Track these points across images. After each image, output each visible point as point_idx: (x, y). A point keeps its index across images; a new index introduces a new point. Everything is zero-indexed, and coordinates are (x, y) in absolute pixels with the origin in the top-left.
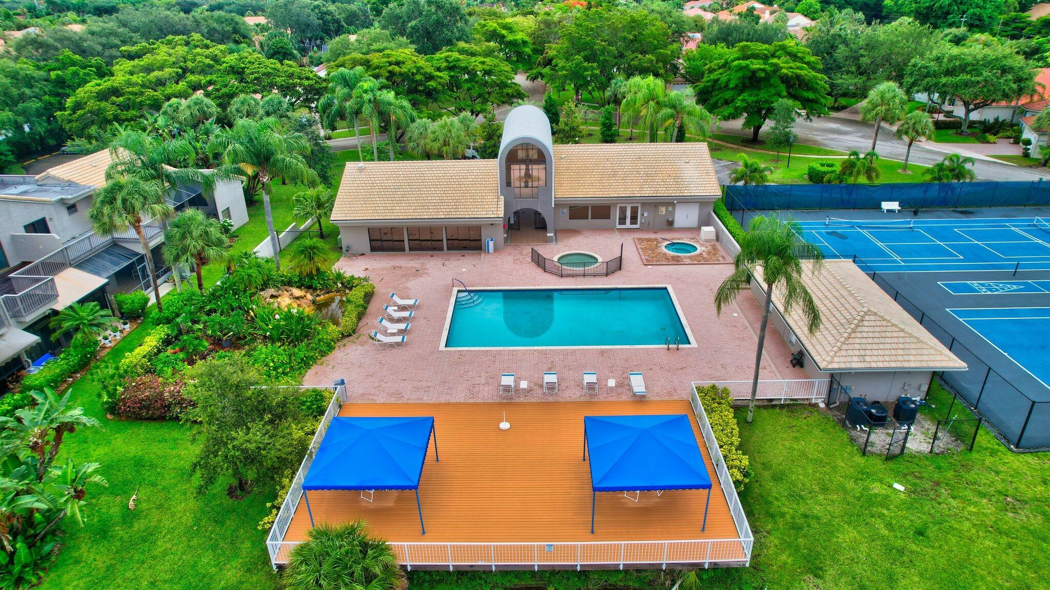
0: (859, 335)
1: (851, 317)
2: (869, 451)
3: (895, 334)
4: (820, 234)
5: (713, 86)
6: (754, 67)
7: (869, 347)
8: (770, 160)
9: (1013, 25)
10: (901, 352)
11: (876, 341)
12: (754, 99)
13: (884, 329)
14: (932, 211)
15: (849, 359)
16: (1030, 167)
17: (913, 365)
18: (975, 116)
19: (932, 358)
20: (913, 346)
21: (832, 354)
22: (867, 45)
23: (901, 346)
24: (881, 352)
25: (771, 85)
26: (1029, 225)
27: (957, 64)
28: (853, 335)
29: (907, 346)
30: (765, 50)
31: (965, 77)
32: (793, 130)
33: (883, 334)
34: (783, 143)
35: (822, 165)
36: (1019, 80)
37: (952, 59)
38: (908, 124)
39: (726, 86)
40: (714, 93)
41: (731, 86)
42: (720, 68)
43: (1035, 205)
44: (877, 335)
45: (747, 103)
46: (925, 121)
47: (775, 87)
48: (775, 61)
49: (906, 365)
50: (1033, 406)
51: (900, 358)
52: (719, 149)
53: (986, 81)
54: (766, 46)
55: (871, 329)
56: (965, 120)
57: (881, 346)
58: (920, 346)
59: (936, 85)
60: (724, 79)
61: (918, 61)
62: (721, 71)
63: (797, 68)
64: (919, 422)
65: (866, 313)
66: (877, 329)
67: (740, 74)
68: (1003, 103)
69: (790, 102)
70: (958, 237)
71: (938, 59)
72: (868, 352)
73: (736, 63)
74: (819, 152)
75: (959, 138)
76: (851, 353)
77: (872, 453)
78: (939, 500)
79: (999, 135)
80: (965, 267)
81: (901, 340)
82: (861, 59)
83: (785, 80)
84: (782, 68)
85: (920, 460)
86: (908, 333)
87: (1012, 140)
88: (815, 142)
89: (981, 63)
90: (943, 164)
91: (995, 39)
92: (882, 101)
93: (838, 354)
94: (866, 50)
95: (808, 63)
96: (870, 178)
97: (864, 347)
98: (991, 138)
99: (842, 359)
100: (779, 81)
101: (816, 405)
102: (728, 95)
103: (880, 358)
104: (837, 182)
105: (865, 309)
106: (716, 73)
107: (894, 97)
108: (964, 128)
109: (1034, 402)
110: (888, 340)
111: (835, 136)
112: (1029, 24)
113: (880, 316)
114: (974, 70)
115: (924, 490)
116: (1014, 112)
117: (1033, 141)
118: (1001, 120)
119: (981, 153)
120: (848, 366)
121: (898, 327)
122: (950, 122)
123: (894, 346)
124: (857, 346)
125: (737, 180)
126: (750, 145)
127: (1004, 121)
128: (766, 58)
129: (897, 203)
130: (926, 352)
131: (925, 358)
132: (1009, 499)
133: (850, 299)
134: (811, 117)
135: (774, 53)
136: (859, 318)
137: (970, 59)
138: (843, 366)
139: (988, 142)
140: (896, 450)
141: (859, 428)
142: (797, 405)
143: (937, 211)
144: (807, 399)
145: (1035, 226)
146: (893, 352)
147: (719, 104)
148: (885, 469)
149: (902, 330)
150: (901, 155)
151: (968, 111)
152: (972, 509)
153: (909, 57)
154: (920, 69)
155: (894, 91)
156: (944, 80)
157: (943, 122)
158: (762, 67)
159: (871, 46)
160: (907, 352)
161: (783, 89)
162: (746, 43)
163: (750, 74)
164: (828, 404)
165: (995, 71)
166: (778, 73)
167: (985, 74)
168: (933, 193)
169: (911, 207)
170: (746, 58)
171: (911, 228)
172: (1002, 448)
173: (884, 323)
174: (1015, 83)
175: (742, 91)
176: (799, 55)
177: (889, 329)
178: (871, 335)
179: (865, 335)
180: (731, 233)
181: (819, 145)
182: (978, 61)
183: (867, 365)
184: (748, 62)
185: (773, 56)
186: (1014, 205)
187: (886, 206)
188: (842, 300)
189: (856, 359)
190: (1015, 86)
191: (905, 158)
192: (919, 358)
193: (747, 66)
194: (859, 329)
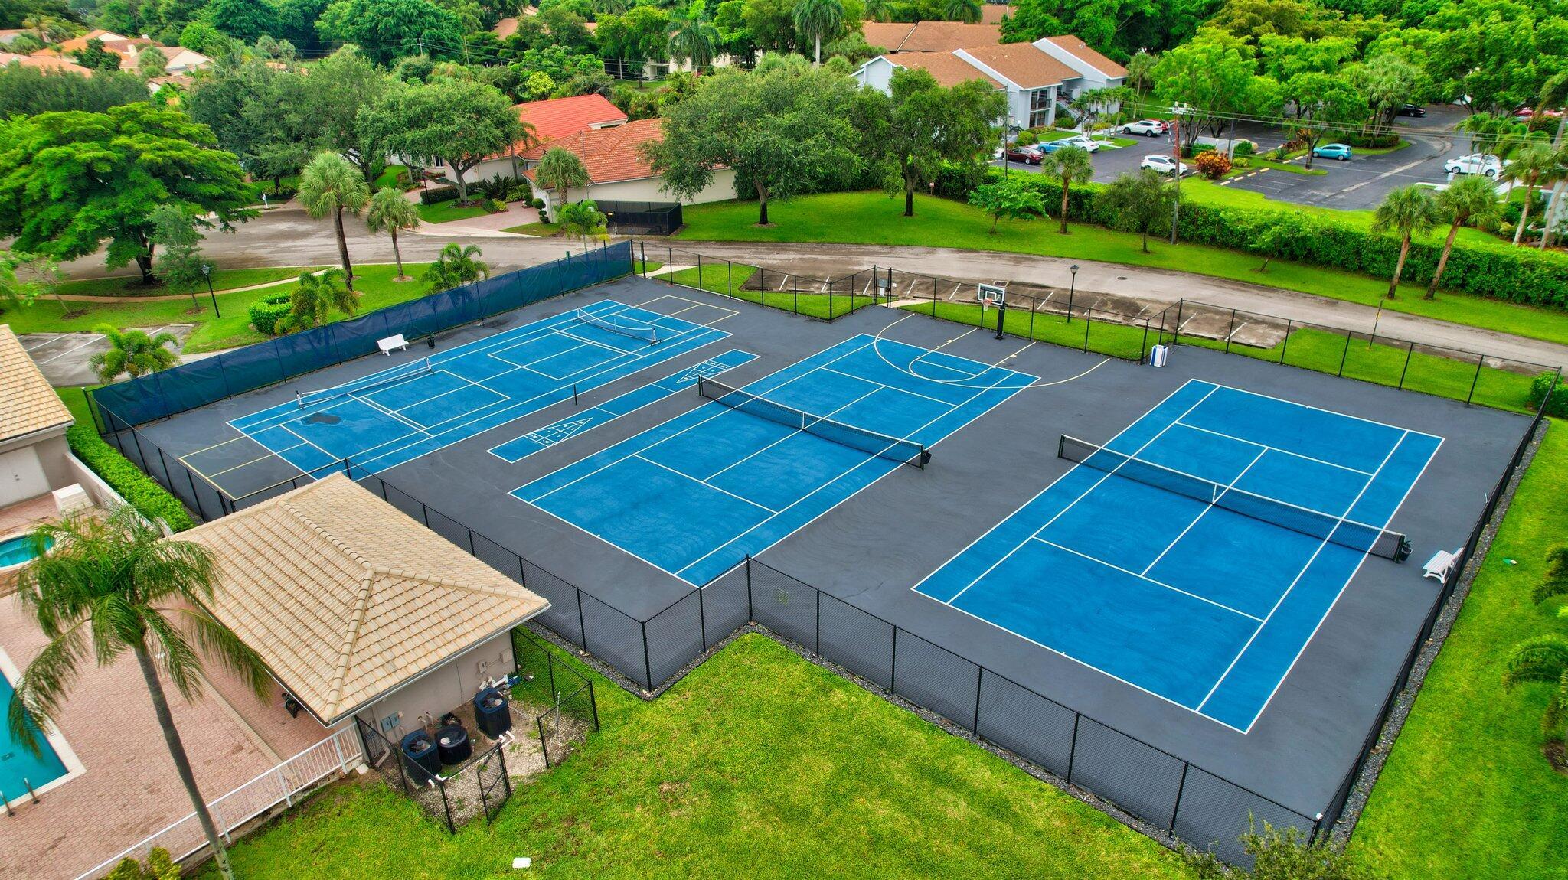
0: (372, 626)
1: (349, 596)
2: (460, 819)
3: (431, 597)
4: (294, 425)
5: (18, 201)
6: (85, 156)
7: (394, 640)
8: (186, 311)
9: (485, 48)
10: (448, 624)
11: (404, 622)
12: (110, 212)
13: (411, 595)
14: (453, 334)
15: (369, 679)
16: (554, 235)
17: (473, 638)
18: (471, 177)
19: (497, 611)
20: (463, 604)
21: (336, 684)
22: (289, 94)
23: (445, 614)
24: (417, 641)
25: (134, 184)
26: (575, 322)
27: (419, 110)
28: (362, 632)
29: (453, 610)
30: (99, 123)
31: (434, 128)
32: (200, 253)
33: (412, 606)
34: (193, 279)
35: (272, 302)
36: (500, 124)
37: (410, 103)
38: (378, 209)
39: (45, 195)
40: (26, 214)
41: (54, 195)
42: (20, 165)
43: (574, 289)
44: (402, 612)
45: (98, 222)
46: (400, 201)
47: (142, 186)
48: (123, 140)
49: (463, 643)
50: (643, 628)
51: (450, 636)
52: (82, 312)
53: (461, 129)
54: (98, 116)
55: (389, 606)
56: (460, 185)
57: (415, 629)
58: (473, 599)
59: (403, 143)
60: (33, 186)
61: (366, 112)
62: (23, 170)
63: (171, 147)
64: (520, 718)
65: (372, 581)
66: (399, 601)
67: (61, 172)
68: (494, 156)
69: (177, 209)
70: (497, 366)
71: (393, 106)
72: (397, 651)
73: (44, 153)
74: (267, 276)
75: (461, 211)
76: (368, 666)
77: (465, 822)
78: (582, 849)
79: (509, 198)
80: (514, 413)
81: (443, 603)
82: (286, 116)
83: (157, 171)
84: (141, 151)
85: (538, 790)
86: (448, 586)
87: (524, 203)
88: (258, 261)
89: (448, 105)
90: (442, 263)
91: (464, 68)
92: (326, 182)
93: (347, 680)
94: (288, 101)
95: (188, 137)
96: (345, 309)
97: (386, 644)
98: (500, 204)
99: (357, 686)
100: (144, 176)
101: (352, 775)
102: (55, 212)
103: (420, 652)
104: (297, 329)
105: (369, 574)
106: (14, 175)
107: (341, 174)
108: (463, 195)
109: (643, 623)
110: (421, 613)
111: (289, 244)
112: (501, 46)
113: (397, 576)
114: (443, 116)
115: (559, 844)
116: (514, 165)
117: (546, 201)
118: (502, 177)
119: (494, 227)
120: (372, 692)
121: (432, 583)
122: (444, 191)
123: (434, 619)
124: (376, 649)
125: (111, 374)
126: (145, 291)
127: (506, 178)
128: (101, 137)
129: (400, 337)
130: (484, 606)
131: (487, 616)
132: (665, 787)
133: (342, 562)
134: (232, 224)
135: (119, 126)
136: (362, 595)
137: (432, 101)
138: (362, 697)
139: (499, 211)
140: (499, 793)
141: (432, 784)
142: (318, 793)
143: (459, 332)
144: (333, 773)
145: (580, 321)
146: (437, 631)
147: (45, 233)
148: (493, 841)
149: (438, 585)
150: (389, 254)
151: (460, 173)
152: (627, 837)
153: (354, 105)
154: (373, 122)
155: (337, 165)
156: (409, 135)
157: (436, 192)
158: (100, 154)
159: (296, 95)
160: (457, 620)
161: (156, 186)
162: (51, 114)
163: (83, 170)
164: (371, 764)
165: (468, 115)
166: (137, 161)
167: (458, 120)
168: (445, 305)
169: (423, 335)
170: (61, 141)
171: (430, 371)
172: (634, 702)
173: (408, 585)
174: (497, 128)
175: (81, 202)
176: (166, 124)
177: (418, 592)
178: (392, 616)
179: (382, 621)
180: (114, 487)
181: (267, 263)
182: (443, 103)
183: (401, 676)
184: (67, 149)
185: (118, 131)
186: (550, 296)
187: (386, 344)
188: (329, 569)
189: (380, 673)
190: (498, 132)
191: (394, 257)
192: (479, 621)
193: (69, 157)
194: (370, 614)
